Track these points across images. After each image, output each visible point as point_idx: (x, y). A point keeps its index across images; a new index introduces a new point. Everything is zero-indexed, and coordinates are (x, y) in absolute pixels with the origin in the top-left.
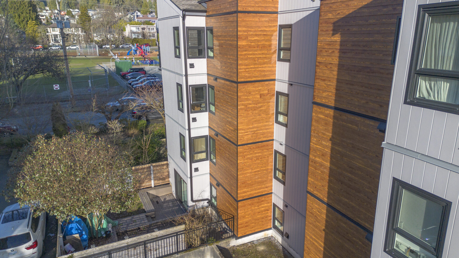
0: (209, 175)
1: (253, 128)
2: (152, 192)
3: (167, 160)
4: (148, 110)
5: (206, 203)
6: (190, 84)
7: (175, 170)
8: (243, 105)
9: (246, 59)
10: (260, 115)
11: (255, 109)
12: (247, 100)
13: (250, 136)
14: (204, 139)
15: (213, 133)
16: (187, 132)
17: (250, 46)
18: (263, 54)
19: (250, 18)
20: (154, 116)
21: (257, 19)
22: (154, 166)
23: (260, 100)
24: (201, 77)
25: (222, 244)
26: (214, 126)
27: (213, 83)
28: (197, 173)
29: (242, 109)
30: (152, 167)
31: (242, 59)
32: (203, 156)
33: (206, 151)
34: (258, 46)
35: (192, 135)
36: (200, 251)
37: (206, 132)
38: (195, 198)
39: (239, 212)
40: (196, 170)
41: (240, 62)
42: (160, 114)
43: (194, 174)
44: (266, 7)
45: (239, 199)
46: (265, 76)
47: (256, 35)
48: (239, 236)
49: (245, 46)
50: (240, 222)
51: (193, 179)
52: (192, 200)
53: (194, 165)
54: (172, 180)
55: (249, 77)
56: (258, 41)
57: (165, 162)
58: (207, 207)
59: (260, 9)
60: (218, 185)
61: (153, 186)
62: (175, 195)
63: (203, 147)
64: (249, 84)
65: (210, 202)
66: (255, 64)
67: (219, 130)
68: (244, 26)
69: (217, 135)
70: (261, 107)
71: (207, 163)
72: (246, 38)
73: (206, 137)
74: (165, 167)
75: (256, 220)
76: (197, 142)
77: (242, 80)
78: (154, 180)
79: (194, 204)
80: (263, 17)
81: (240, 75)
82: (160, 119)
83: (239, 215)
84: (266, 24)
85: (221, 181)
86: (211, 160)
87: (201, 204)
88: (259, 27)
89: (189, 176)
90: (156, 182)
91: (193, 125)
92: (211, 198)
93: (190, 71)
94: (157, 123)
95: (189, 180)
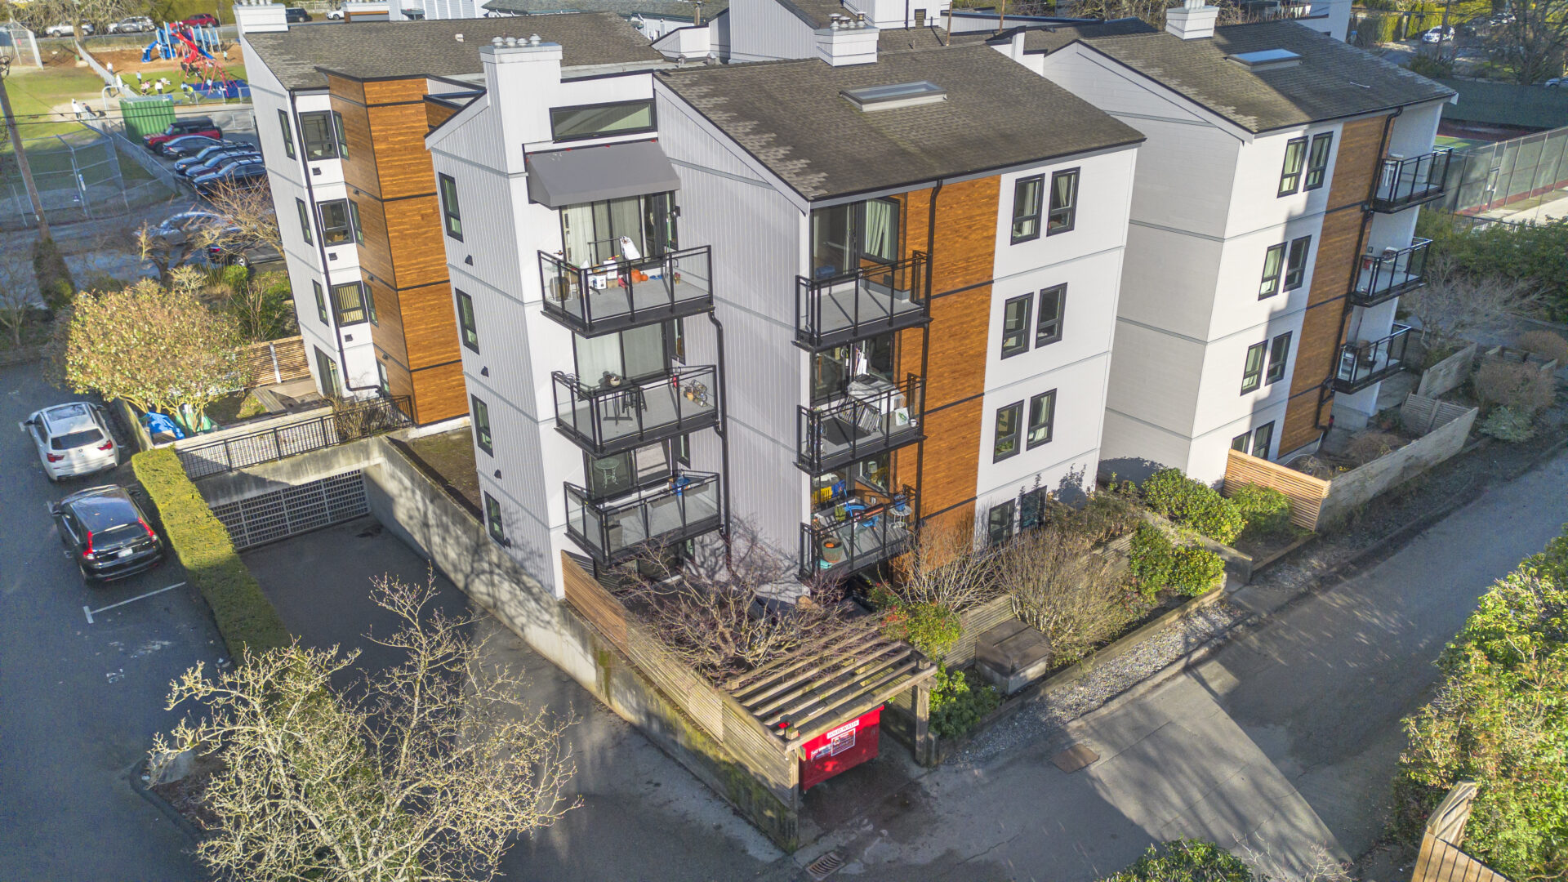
0: (372, 346)
1: (418, 264)
2: (278, 390)
3: (299, 333)
4: (249, 243)
5: (373, 393)
6: (317, 199)
7: (316, 348)
8: (396, 231)
9: (390, 168)
10: (426, 245)
11: (416, 236)
12: (402, 223)
13: (414, 276)
14: (355, 287)
15: (367, 276)
16: (324, 276)
17: (393, 150)
18: (415, 159)
19: (387, 112)
20: (263, 256)
21: (398, 113)
22: (275, 346)
23: (423, 223)
24: (336, 187)
25: (396, 435)
26: (366, 264)
27: (355, 198)
28: (350, 344)
29: (394, 237)
30: (272, 348)
31: (383, 168)
32: (359, 315)
33: (362, 307)
34: (406, 149)
35: (333, 283)
36: (361, 445)
37: (356, 276)
38: (353, 385)
39: (416, 387)
40: (349, 338)
41: (381, 172)
42: (276, 251)
43: (345, 344)
44: (408, 96)
45: (412, 368)
46: (424, 188)
47: (401, 134)
48: (421, 422)
49: (383, 151)
50: (419, 402)
51: (346, 353)
52: (348, 387)
53: (344, 331)
54: (313, 368)
55: (399, 192)
56: (405, 142)
57: (295, 338)
58: (377, 399)
59: (400, 100)
60: (386, 357)
61: (279, 381)
62: (321, 393)
63: (357, 303)
64: (402, 201)
65: (380, 390)
66: (405, 173)
67: (374, 271)
68: (380, 125)
69: (372, 279)
70: (426, 232)
71: (367, 326)
72: (385, 139)
73: (357, 284)
74: (296, 346)
75: (445, 399)
76: (343, 292)
77: (390, 196)
78: (280, 371)
79: (351, 394)
80: (407, 109)
81: (384, 190)
82: (277, 261)
83: (417, 392)
84: (414, 118)
85: (389, 351)
86: (372, 321)
87: (364, 394)
88: (403, 123)
89: (337, 348)
90: (283, 374)
91: (331, 264)
92: (382, 383)
93: (314, 179)
94: (272, 271)
95: (338, 354)
